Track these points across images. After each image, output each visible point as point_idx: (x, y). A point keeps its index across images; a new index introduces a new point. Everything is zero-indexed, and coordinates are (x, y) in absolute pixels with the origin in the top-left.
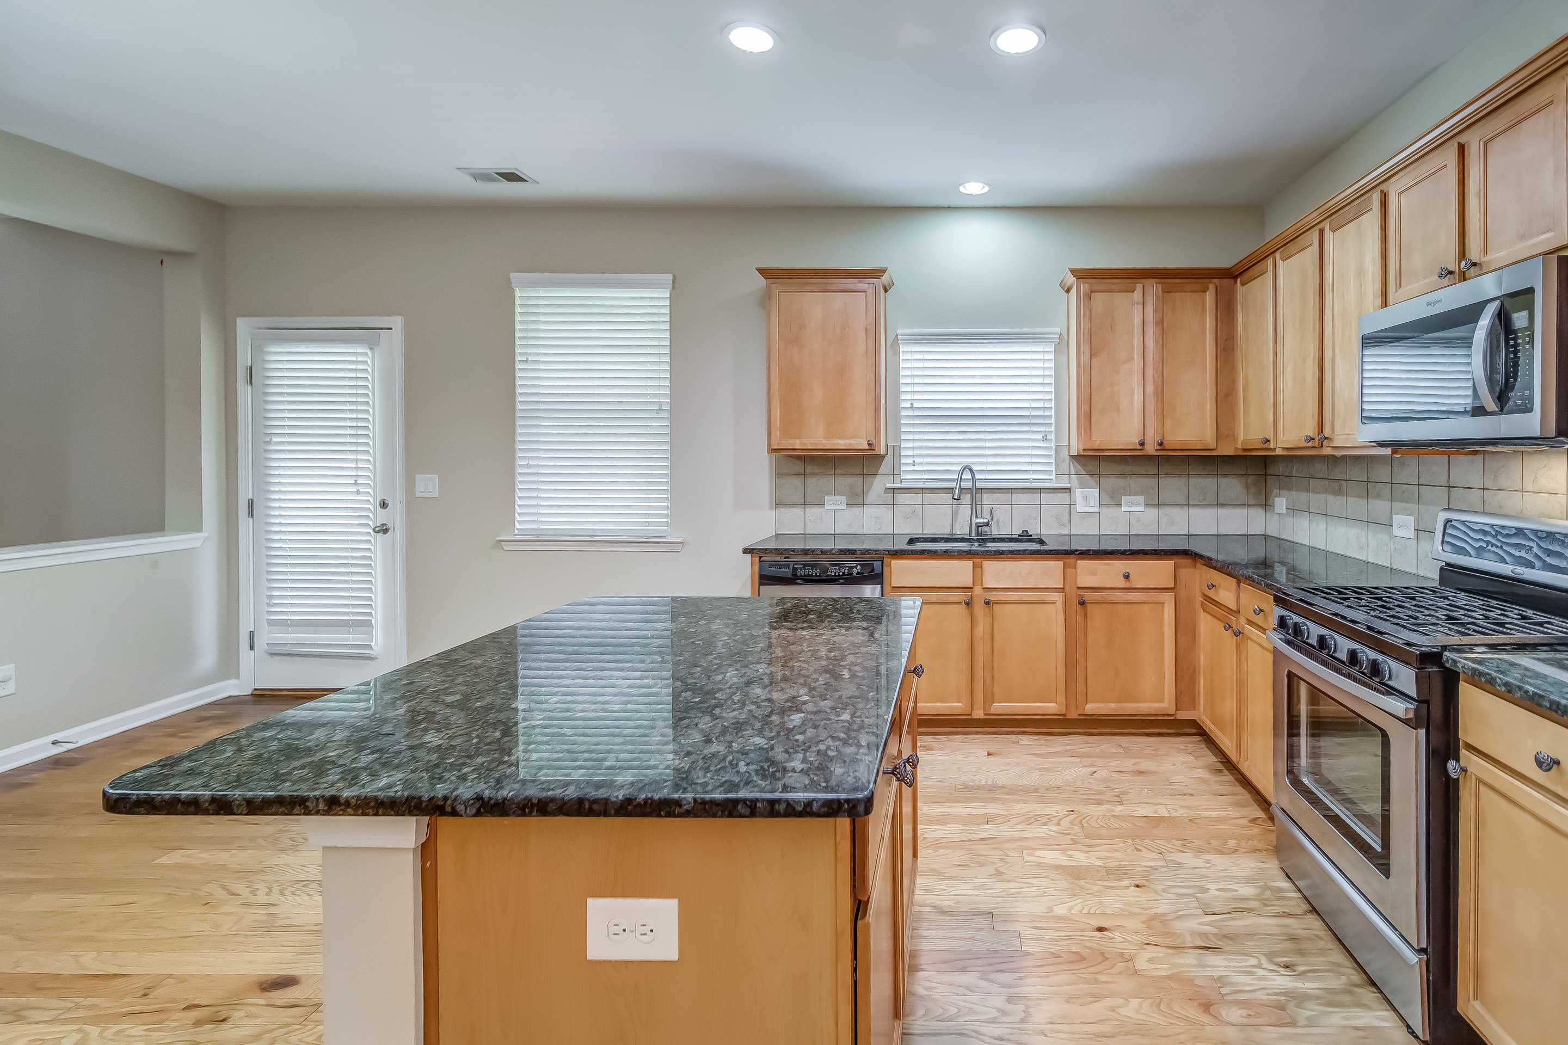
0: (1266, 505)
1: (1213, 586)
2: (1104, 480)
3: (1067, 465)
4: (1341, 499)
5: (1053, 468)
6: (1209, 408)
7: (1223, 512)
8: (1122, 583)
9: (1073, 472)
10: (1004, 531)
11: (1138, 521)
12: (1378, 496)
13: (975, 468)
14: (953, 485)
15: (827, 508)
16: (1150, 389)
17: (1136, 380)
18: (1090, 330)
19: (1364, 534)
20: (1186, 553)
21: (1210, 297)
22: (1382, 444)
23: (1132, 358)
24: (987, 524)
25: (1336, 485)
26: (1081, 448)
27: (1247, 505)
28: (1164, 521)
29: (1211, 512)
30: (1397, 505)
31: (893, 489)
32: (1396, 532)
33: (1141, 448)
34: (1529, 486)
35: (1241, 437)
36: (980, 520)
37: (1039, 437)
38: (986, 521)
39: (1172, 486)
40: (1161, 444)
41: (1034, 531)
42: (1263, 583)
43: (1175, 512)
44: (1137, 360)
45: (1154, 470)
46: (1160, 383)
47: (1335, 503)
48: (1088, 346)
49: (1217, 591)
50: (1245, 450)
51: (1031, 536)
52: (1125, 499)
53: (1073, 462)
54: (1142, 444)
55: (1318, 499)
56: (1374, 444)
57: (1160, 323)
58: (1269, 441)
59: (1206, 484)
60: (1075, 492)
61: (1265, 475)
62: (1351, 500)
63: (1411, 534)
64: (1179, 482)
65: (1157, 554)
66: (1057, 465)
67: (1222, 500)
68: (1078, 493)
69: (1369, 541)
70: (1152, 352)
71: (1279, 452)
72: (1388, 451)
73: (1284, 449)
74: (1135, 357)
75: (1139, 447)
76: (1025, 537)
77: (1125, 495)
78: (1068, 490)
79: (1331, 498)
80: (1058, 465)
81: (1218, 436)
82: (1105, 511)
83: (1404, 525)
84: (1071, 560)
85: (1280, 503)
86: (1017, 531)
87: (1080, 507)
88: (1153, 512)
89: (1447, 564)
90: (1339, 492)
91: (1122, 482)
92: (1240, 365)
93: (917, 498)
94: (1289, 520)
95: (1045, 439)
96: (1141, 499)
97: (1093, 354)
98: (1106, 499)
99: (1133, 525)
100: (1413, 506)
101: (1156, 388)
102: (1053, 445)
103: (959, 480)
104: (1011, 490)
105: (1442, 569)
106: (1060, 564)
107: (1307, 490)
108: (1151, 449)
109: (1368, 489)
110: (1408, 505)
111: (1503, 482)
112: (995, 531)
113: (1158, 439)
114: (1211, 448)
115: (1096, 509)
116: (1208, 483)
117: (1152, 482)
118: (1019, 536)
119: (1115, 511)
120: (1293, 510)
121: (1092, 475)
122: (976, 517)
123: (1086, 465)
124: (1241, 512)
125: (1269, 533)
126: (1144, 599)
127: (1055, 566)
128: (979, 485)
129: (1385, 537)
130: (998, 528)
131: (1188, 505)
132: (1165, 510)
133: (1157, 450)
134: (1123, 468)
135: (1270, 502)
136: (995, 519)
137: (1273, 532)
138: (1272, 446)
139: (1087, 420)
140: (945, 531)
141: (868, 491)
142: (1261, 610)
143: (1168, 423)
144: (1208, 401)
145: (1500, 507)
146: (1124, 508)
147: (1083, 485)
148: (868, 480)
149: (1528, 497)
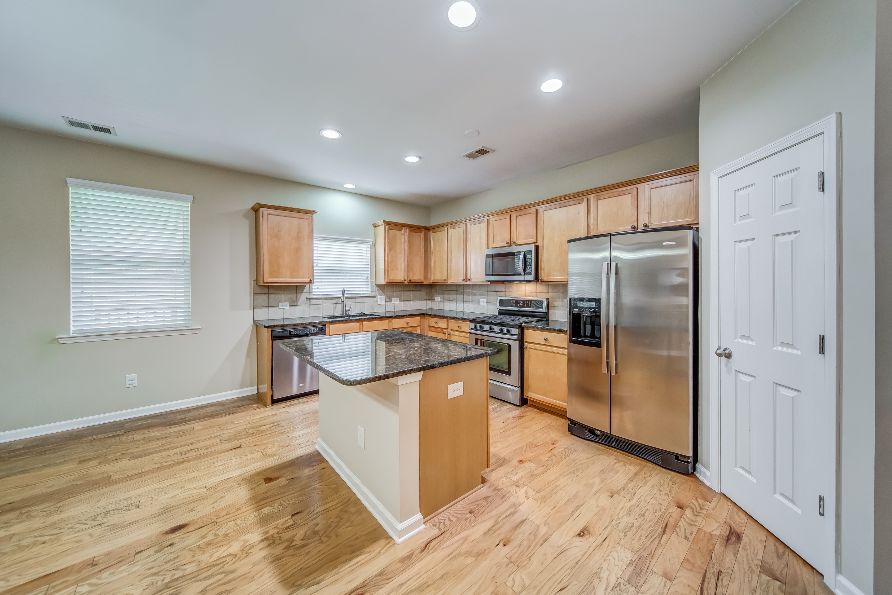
0: (432, 299)
1: (435, 323)
2: (387, 293)
3: (375, 288)
4: (462, 296)
5: (369, 289)
6: (422, 269)
7: (420, 302)
8: (406, 326)
9: (377, 290)
10: (355, 312)
11: (397, 306)
12: (475, 295)
13: (345, 290)
15: (279, 308)
16: (406, 262)
17: (402, 260)
18: (389, 242)
19: (470, 305)
20: (423, 315)
21: (422, 235)
22: (488, 282)
24: (349, 311)
25: (460, 292)
26: (386, 282)
27: (427, 300)
28: (404, 306)
29: (417, 302)
30: (480, 297)
31: (309, 299)
32: (481, 303)
34: (517, 290)
35: (433, 279)
36: (346, 309)
37: (365, 278)
38: (349, 309)
39: (407, 294)
40: (410, 281)
41: (365, 312)
42: (460, 319)
43: (407, 303)
45: (401, 290)
46: (409, 261)
47: (459, 297)
48: (388, 247)
49: (437, 324)
50: (432, 283)
53: (377, 287)
54: (405, 280)
55: (453, 297)
57: (409, 241)
59: (416, 293)
60: (377, 297)
61: (431, 290)
62: (465, 296)
63: (485, 304)
64: (410, 293)
65: (415, 315)
66: (371, 288)
67: (420, 299)
68: (379, 298)
69: (472, 307)
70: (406, 251)
71: (449, 283)
73: (451, 282)
74: (402, 252)
75: (403, 282)
76: (362, 314)
77: (393, 298)
78: (375, 297)
79: (458, 296)
81: (425, 278)
82: (387, 303)
83: (483, 301)
84: (390, 319)
85: (438, 299)
86: (358, 312)
87: (379, 303)
88: (401, 303)
89: (500, 309)
90: (461, 294)
91: (392, 293)
92: (432, 257)
93: (320, 302)
94: (442, 304)
95: (367, 279)
96: (398, 299)
97: (390, 251)
98: (387, 300)
99: (395, 308)
100: (486, 297)
101: (408, 263)
102: (369, 281)
103: (340, 294)
104: (355, 297)
105: (499, 311)
106: (387, 321)
107: (449, 294)
108: (406, 283)
109: (471, 293)
110: (484, 297)
111: (510, 290)
112: (350, 313)
113: (409, 279)
114: (423, 282)
115: (384, 303)
117: (402, 293)
118: (360, 314)
119: (390, 303)
120: (443, 300)
121: (383, 292)
123: (382, 288)
124: (424, 302)
125: (434, 307)
128: (346, 296)
129: (477, 305)
130: (353, 312)
131: (411, 300)
132: (405, 302)
133: (408, 283)
134: (393, 289)
135: (434, 298)
136: (351, 309)
138: (446, 281)
139: (387, 271)
140: (331, 314)
141: (299, 300)
142: (460, 326)
143: (411, 274)
144: (422, 267)
146: (393, 303)
147: (380, 295)
148: (298, 295)
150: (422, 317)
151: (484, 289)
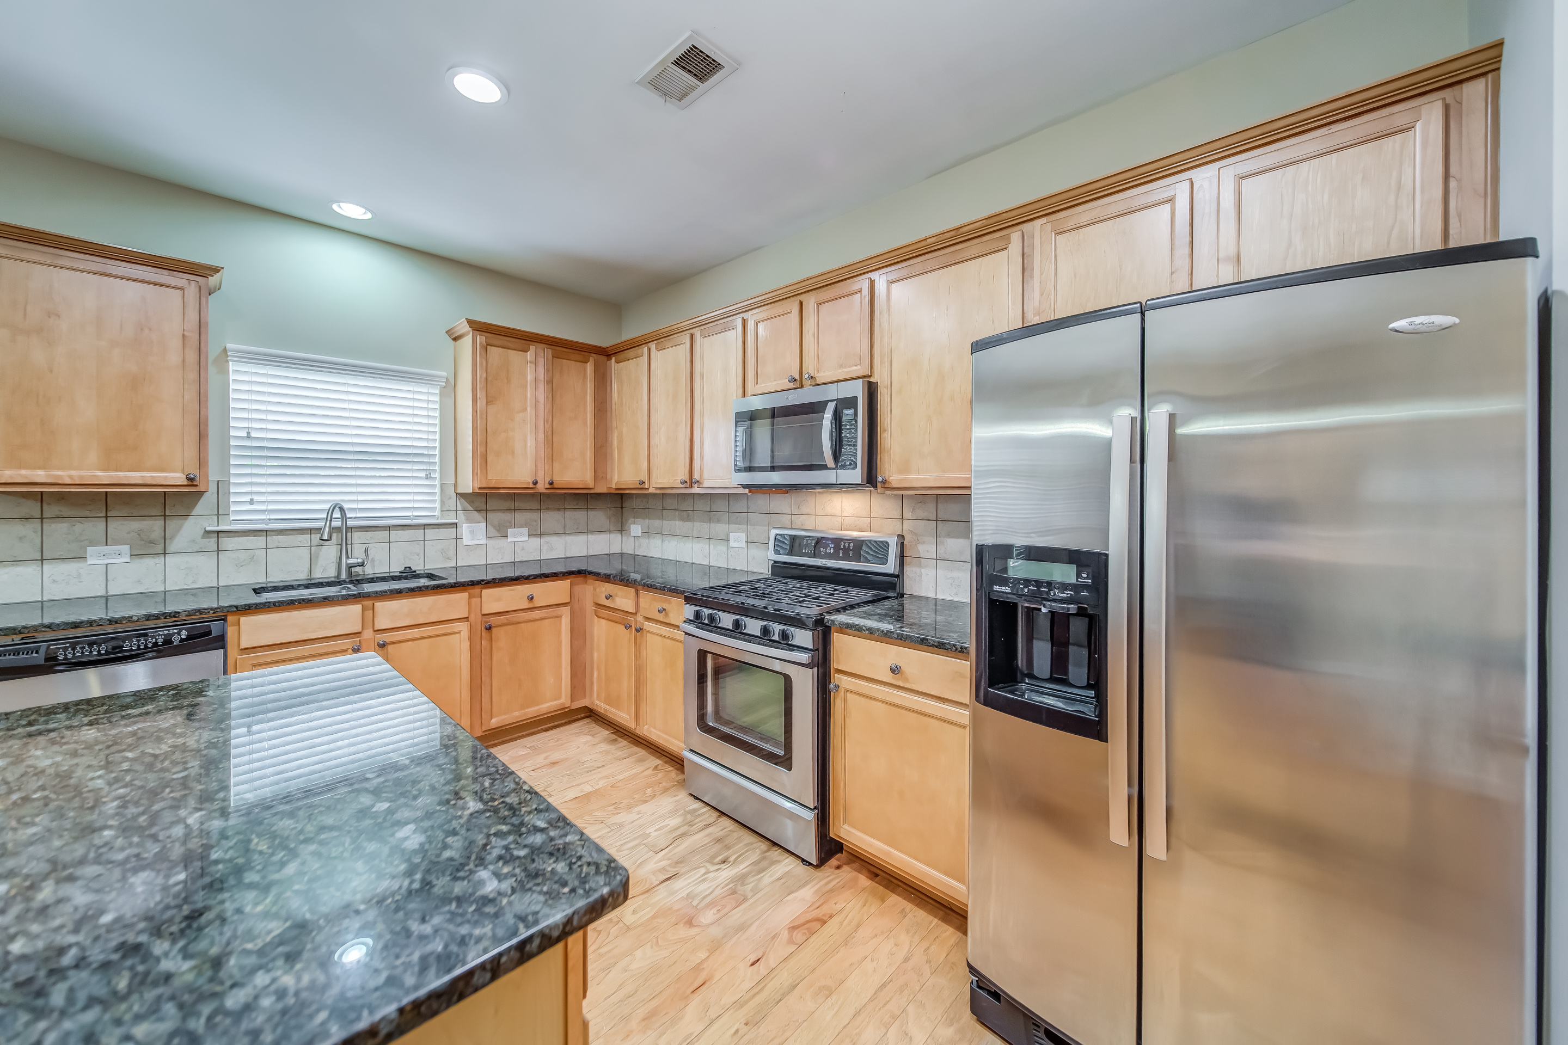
0: (622, 530)
1: (611, 596)
2: (490, 515)
3: (454, 502)
4: (689, 524)
5: (437, 505)
6: (589, 455)
7: (592, 537)
8: (526, 605)
9: (459, 507)
10: (380, 569)
11: (523, 549)
12: (718, 521)
13: (346, 506)
14: (321, 524)
15: (89, 562)
16: (541, 436)
17: (529, 427)
18: (485, 379)
19: (707, 546)
20: (580, 573)
21: (590, 367)
22: (744, 486)
23: (525, 409)
24: (362, 565)
25: (685, 514)
26: (477, 485)
27: (610, 531)
28: (545, 548)
29: (582, 538)
30: (732, 526)
31: (218, 532)
32: (732, 544)
33: (534, 486)
34: (819, 512)
35: (615, 479)
36: (351, 561)
37: (423, 474)
38: (360, 560)
39: (552, 518)
40: (551, 483)
41: (418, 567)
42: (666, 588)
43: (554, 540)
44: (530, 411)
45: (536, 505)
46: (550, 433)
47: (684, 526)
48: (482, 395)
49: (613, 601)
50: (617, 489)
51: (415, 572)
52: (510, 531)
53: (459, 500)
54: (535, 483)
55: (668, 525)
56: (740, 486)
57: (550, 382)
58: (644, 483)
59: (578, 516)
60: (461, 527)
61: (622, 508)
62: (697, 524)
63: (743, 544)
64: (557, 515)
65: (557, 576)
66: (442, 502)
67: (590, 528)
68: (465, 528)
69: (711, 551)
70: (542, 406)
71: (652, 490)
72: (746, 491)
73: (656, 488)
74: (529, 409)
75: (532, 486)
76: (409, 574)
77: (511, 527)
78: (454, 525)
79: (680, 523)
80: (444, 502)
81: (596, 478)
82: (492, 542)
83: (737, 538)
84: (476, 590)
85: (636, 528)
86: (396, 569)
87: (467, 541)
88: (536, 541)
89: (775, 562)
90: (688, 519)
91: (508, 516)
92: (614, 424)
93: (260, 541)
94: (644, 541)
95: (428, 477)
96: (525, 531)
97: (489, 402)
98: (493, 532)
99: (518, 553)
100: (745, 527)
101: (546, 436)
102: (437, 483)
103: (329, 519)
104: (389, 528)
105: (772, 566)
106: (465, 595)
107: (661, 518)
108: (542, 487)
109: (710, 516)
110: (741, 526)
111: (804, 509)
112: (369, 571)
113: (548, 479)
114: (591, 487)
115: (484, 541)
116: (581, 515)
117: (535, 515)
118: (400, 572)
119: (501, 542)
120: (647, 533)
121: (478, 511)
122: (347, 557)
123: (473, 502)
124: (604, 537)
125: (624, 551)
126: (545, 615)
127: (461, 597)
128: (350, 523)
129: (724, 548)
130: (373, 567)
131: (565, 533)
132: (546, 539)
133: (547, 488)
134: (510, 504)
135: (626, 528)
136: (370, 558)
137: (629, 550)
138: (647, 486)
139: (482, 458)
140: (301, 575)
141: (172, 538)
142: (664, 610)
143: (556, 465)
144: (588, 450)
145: (802, 525)
146: (510, 539)
147: (469, 520)
148: (171, 524)
149: (819, 518)
150: (580, 579)
151: (741, 506)
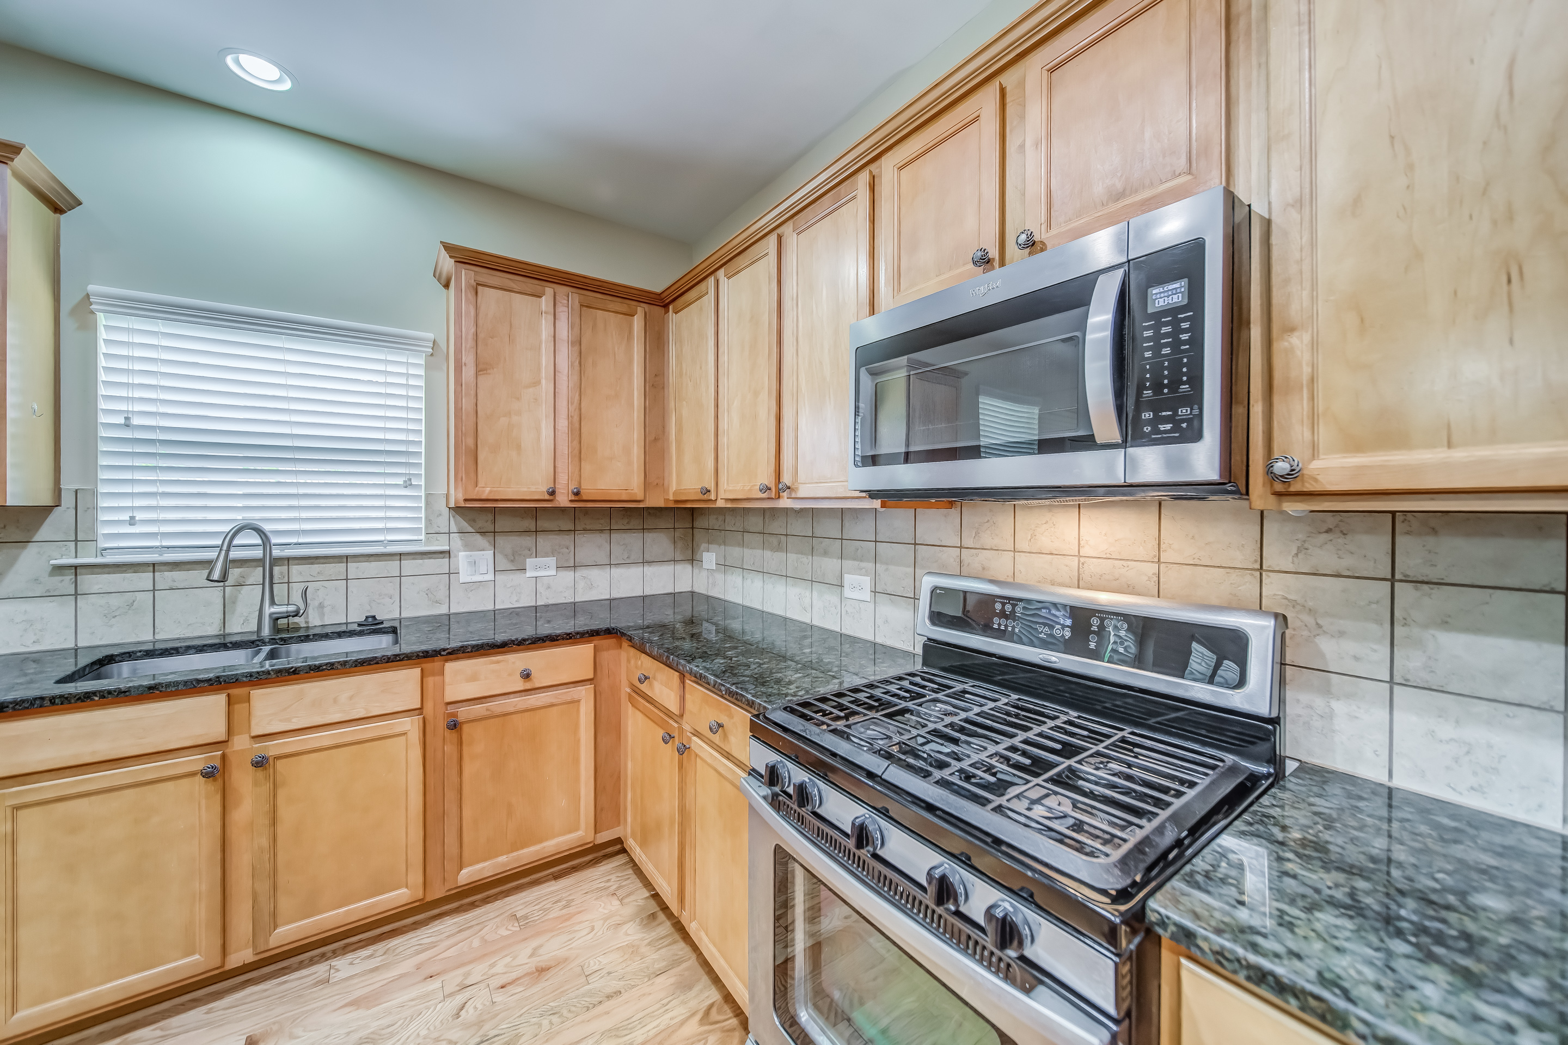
0: (693, 559)
1: (647, 679)
2: (500, 540)
3: (445, 520)
4: (781, 555)
5: (423, 524)
6: (637, 452)
7: (649, 570)
8: (518, 685)
9: (454, 528)
10: (333, 618)
11: (549, 587)
12: (826, 553)
13: (266, 527)
16: (563, 424)
17: (544, 410)
18: (475, 336)
19: (808, 594)
20: (608, 633)
21: (637, 323)
22: (873, 494)
23: (538, 383)
24: (297, 614)
25: (774, 540)
26: (461, 497)
27: (674, 561)
28: (581, 585)
29: (636, 571)
30: (848, 564)
31: (75, 567)
32: (848, 592)
33: (551, 498)
34: (1021, 546)
35: (673, 487)
36: (280, 610)
37: (402, 482)
38: (293, 608)
39: (591, 544)
40: (577, 494)
41: (387, 615)
43: (594, 573)
44: (546, 386)
45: (567, 525)
46: (576, 418)
47: (772, 559)
49: (651, 686)
50: (676, 502)
51: (380, 623)
52: (530, 562)
53: (454, 517)
54: (552, 493)
55: (753, 555)
56: (864, 494)
57: (577, 343)
58: (709, 491)
59: (631, 539)
60: (456, 556)
61: (693, 528)
62: (792, 557)
63: (867, 595)
64: (601, 539)
65: (570, 638)
66: (429, 521)
67: (647, 557)
68: (462, 558)
69: (815, 603)
70: (566, 378)
71: (721, 504)
72: (877, 504)
73: (727, 500)
74: (543, 382)
75: (547, 497)
76: (371, 627)
77: (530, 556)
78: (447, 554)
79: (768, 553)
80: (430, 520)
81: (646, 485)
82: (502, 578)
83: (857, 584)
84: (434, 664)
85: (709, 558)
86: (356, 616)
87: (464, 576)
88: (568, 575)
89: (932, 640)
90: (778, 548)
91: (528, 541)
92: (672, 404)
93: (140, 579)
94: (719, 577)
95: (408, 485)
96: (552, 561)
97: (480, 370)
98: (503, 563)
99: (541, 593)
100: (868, 566)
101: (570, 424)
102: (423, 494)
103: (225, 547)
104: (344, 559)
105: (926, 647)
106: (417, 672)
107: (742, 544)
108: (563, 500)
109: (813, 545)
110: (863, 564)
111: (986, 540)
112: (316, 621)
113: (572, 487)
114: (638, 499)
115: (490, 577)
116: (633, 540)
117: (567, 539)
118: (361, 624)
119: (517, 578)
120: (724, 566)
121: (483, 533)
122: (273, 604)
123: (474, 521)
124: (668, 569)
125: (696, 590)
126: (552, 700)
127: (406, 678)
128: (279, 552)
129: (835, 599)
130: (321, 617)
131: (610, 565)
132: (581, 572)
133: (571, 501)
134: (529, 524)
135: (698, 557)
136: (313, 605)
137: (700, 588)
138: (713, 497)
139: (469, 457)
140: (207, 631)
142: (720, 726)
143: (587, 468)
144: (635, 445)
145: (984, 569)
146: (529, 574)
147: (468, 547)
149: (1022, 558)
150: (609, 643)
151: (863, 529)
